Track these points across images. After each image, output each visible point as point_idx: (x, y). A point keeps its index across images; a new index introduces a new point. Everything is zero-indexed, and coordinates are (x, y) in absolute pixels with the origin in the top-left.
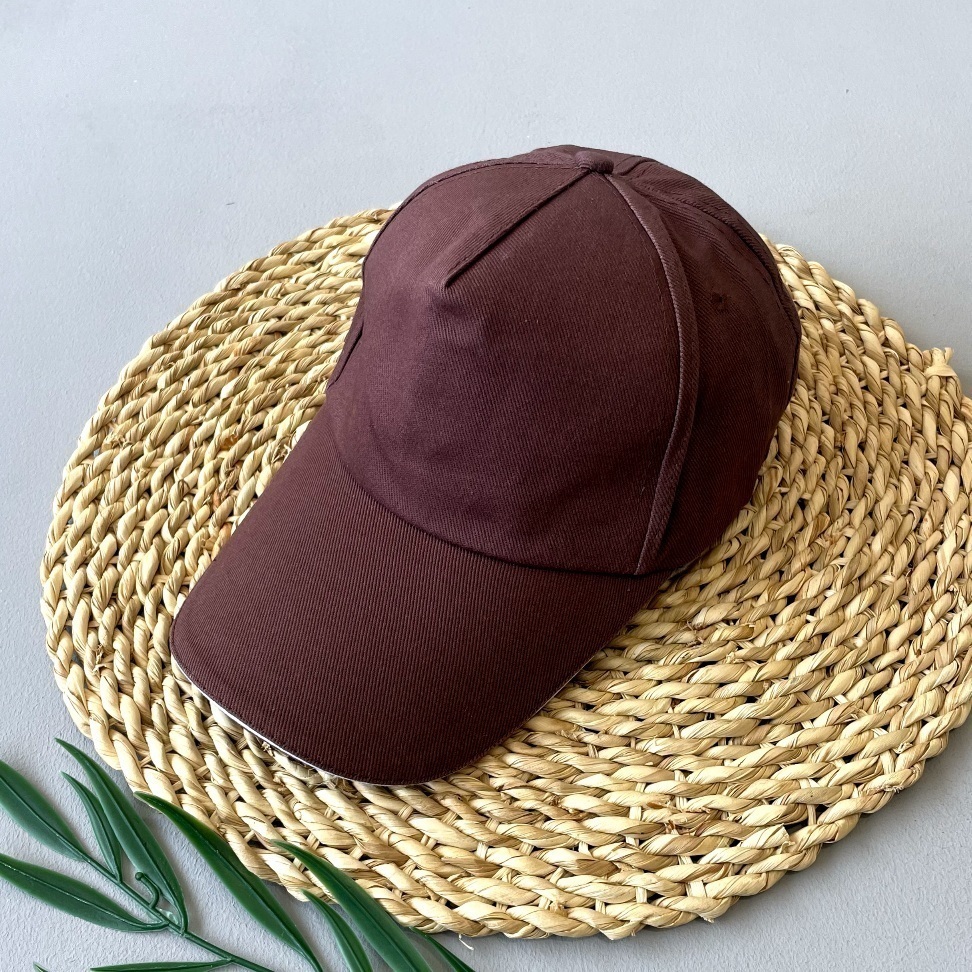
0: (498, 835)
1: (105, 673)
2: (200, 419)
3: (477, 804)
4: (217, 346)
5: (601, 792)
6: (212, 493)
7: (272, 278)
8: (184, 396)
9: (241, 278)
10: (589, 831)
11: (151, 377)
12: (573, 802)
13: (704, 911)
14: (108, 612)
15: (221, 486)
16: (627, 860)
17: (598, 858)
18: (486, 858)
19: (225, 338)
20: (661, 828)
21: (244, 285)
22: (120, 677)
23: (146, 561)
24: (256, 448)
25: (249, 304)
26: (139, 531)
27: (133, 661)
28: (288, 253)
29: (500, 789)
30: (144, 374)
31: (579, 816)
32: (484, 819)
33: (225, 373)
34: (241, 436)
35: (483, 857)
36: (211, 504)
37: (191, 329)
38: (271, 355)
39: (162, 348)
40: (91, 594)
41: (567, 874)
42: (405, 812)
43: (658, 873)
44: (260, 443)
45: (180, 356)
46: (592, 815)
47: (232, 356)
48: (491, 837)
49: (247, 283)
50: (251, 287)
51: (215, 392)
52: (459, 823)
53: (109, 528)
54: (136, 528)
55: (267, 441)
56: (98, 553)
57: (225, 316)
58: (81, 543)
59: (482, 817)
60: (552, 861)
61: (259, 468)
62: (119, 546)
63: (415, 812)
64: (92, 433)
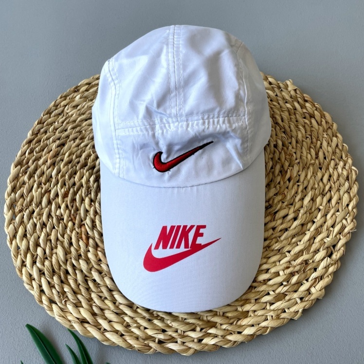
0: (243, 301)
1: (68, 303)
2: (50, 189)
4: (41, 158)
5: (267, 270)
6: (70, 216)
7: (48, 125)
8: (38, 182)
9: (37, 128)
10: (271, 286)
11: (21, 179)
13: (319, 296)
14: (55, 278)
15: (72, 212)
16: (288, 290)
17: (278, 294)
18: (243, 311)
19: (42, 154)
20: (292, 274)
22: (74, 302)
23: (60, 251)
24: (78, 192)
25: (45, 137)
27: (75, 293)
28: (49, 113)
30: (17, 179)
31: (265, 282)
33: (50, 167)
34: (70, 190)
36: (72, 220)
37: (27, 155)
38: (63, 155)
39: (19, 166)
40: (44, 273)
41: (272, 304)
43: (299, 290)
45: (28, 167)
46: (269, 280)
49: (39, 130)
50: (42, 130)
51: (50, 176)
53: (37, 245)
54: (47, 240)
55: (80, 188)
56: (38, 256)
57: (38, 145)
58: (29, 255)
60: (264, 302)
61: (83, 199)
62: (44, 250)
64: (9, 209)
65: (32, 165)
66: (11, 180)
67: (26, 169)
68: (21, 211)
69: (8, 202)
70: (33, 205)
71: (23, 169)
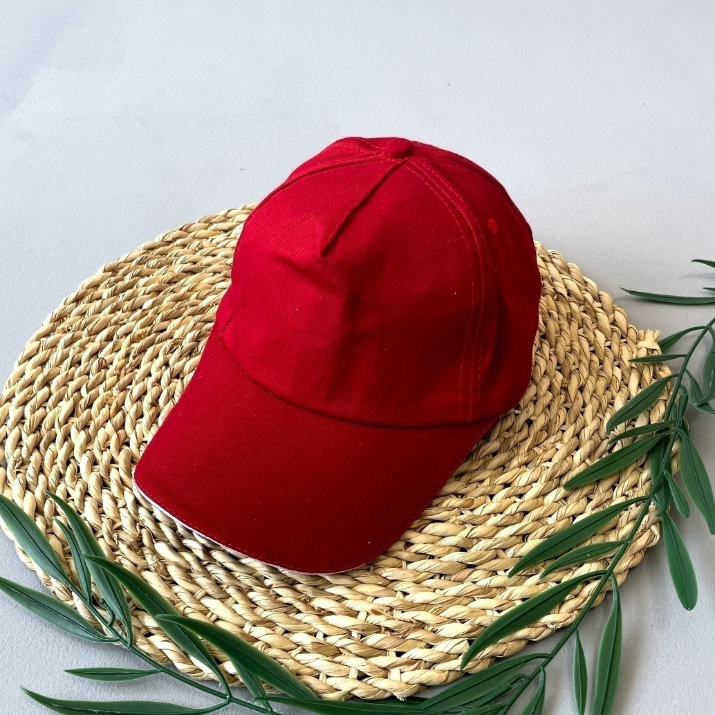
0: (261, 618)
1: (19, 475)
2: (125, 320)
3: (251, 595)
4: (148, 276)
5: (341, 599)
6: (121, 368)
7: (194, 238)
8: (117, 305)
9: (174, 235)
10: (326, 624)
11: (100, 290)
12: (319, 602)
13: (396, 691)
14: (32, 436)
15: (128, 365)
16: (349, 647)
17: (329, 644)
18: (250, 633)
19: (155, 271)
20: (378, 629)
21: (174, 240)
22: (29, 480)
23: (65, 406)
24: (157, 344)
25: (175, 252)
26: (66, 387)
27: (41, 470)
28: (209, 222)
29: (270, 587)
30: (95, 288)
31: (322, 613)
32: (254, 606)
33: (148, 294)
34: (149, 334)
35: (247, 632)
36: (119, 376)
37: (134, 263)
38: (182, 286)
39: (111, 273)
40: (23, 423)
41: (304, 651)
42: (199, 594)
43: (369, 660)
44: (161, 341)
45: (122, 279)
46: (331, 613)
47: (157, 282)
48: (255, 618)
49: (178, 238)
50: (179, 241)
51: (139, 306)
52: (235, 607)
53: (47, 383)
54: (65, 385)
55: (166, 340)
56: (35, 398)
57: (158, 258)
58: (26, 391)
59: (253, 605)
60: (295, 641)
61: (157, 356)
62: (50, 394)
63: (207, 595)
64: (51, 322)
65: (128, 279)
66: (85, 286)
67: (117, 281)
68: (65, 331)
69: (57, 311)
70: (86, 330)
71: (113, 279)
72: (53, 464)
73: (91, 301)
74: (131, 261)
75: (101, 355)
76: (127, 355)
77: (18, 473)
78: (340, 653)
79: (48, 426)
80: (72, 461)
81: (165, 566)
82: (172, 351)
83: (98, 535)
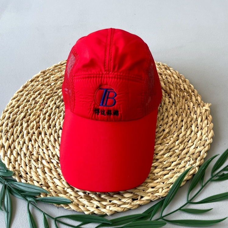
2: (45, 88)
4: (54, 75)
6: (41, 104)
8: (43, 84)
13: (107, 213)
14: (11, 123)
16: (95, 198)
17: (89, 196)
18: (66, 190)
19: (56, 73)
21: (64, 64)
22: (8, 137)
23: (23, 114)
24: (53, 97)
25: (63, 68)
27: (12, 134)
30: (38, 78)
33: (53, 80)
34: (52, 93)
39: (43, 73)
40: (9, 119)
41: (81, 198)
42: (53, 177)
44: (55, 96)
45: (46, 75)
47: (56, 77)
51: (50, 84)
52: (63, 182)
53: (18, 107)
54: (24, 108)
56: (14, 111)
57: (58, 69)
60: (79, 194)
62: (19, 110)
63: (55, 178)
64: (23, 88)
65: (48, 75)
66: (35, 77)
67: (44, 76)
68: (26, 91)
69: (25, 84)
70: (32, 91)
71: (43, 75)
72: (16, 132)
73: (36, 82)
74: (50, 70)
75: (36, 99)
76: (44, 100)
77: (5, 134)
78: (92, 200)
79: (16, 120)
80: (22, 132)
81: (44, 167)
82: (57, 99)
83: (26, 156)
